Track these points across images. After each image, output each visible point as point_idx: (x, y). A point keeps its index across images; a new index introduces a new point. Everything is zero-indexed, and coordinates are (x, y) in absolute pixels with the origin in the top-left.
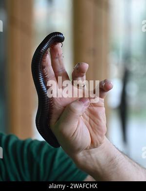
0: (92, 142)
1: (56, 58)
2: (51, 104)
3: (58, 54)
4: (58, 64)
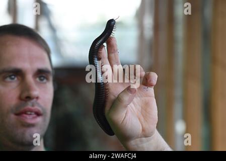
0: (143, 130)
2: (106, 92)
3: (114, 50)
4: (114, 59)
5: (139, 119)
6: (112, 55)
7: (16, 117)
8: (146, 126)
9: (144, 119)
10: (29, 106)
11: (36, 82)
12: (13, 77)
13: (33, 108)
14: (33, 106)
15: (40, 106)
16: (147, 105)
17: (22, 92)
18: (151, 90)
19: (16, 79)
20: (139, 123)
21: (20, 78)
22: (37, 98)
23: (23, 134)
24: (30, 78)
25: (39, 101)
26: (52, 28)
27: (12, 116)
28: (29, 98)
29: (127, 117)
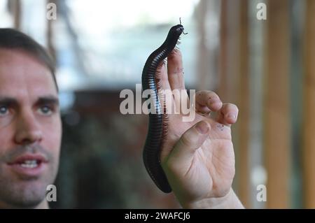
1: (175, 73)
2: (164, 129)
3: (178, 69)
5: (209, 170)
6: (175, 76)
7: (9, 167)
8: (218, 180)
9: (217, 171)
10: (28, 151)
11: (37, 116)
12: (4, 109)
13: (33, 155)
14: (34, 151)
15: (45, 152)
16: (220, 150)
17: (17, 133)
18: (227, 130)
19: (8, 112)
20: (209, 176)
21: (13, 110)
22: (40, 140)
23: (22, 190)
24: (28, 110)
25: (43, 144)
26: (72, 34)
27: (5, 166)
28: (28, 141)
29: (193, 166)
